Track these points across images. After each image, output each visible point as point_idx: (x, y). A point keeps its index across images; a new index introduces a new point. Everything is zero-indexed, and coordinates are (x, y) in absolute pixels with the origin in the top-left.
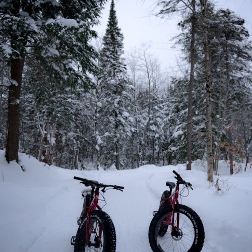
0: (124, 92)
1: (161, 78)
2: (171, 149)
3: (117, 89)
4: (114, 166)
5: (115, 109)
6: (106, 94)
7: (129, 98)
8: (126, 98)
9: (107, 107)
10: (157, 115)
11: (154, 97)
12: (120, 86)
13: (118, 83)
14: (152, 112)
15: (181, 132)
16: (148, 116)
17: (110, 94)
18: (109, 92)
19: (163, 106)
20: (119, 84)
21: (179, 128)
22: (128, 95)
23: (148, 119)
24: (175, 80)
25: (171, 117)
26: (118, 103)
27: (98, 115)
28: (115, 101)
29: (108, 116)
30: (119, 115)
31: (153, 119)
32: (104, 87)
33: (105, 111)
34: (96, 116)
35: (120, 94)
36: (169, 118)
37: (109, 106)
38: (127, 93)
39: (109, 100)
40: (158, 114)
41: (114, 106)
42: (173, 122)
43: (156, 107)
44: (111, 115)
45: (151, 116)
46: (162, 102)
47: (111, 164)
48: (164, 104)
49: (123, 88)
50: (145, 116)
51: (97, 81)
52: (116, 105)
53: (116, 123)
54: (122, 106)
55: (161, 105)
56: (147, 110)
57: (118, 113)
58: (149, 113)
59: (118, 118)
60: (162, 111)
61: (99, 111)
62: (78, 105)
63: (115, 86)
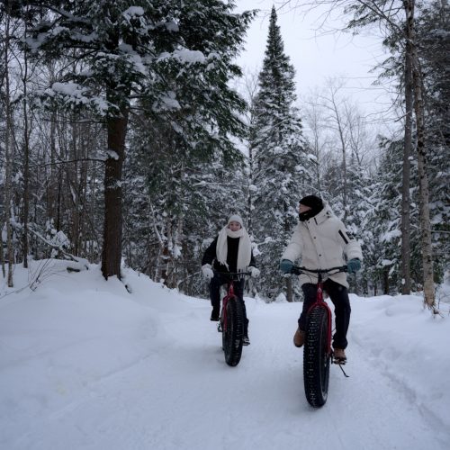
0: (299, 168)
1: (367, 140)
2: (381, 265)
3: (285, 163)
4: (282, 296)
5: (283, 196)
6: (268, 171)
7: (307, 178)
8: (303, 177)
9: (269, 195)
10: (359, 206)
11: (352, 175)
12: (291, 157)
13: (287, 151)
14: (350, 201)
15: (397, 232)
16: (344, 209)
17: (274, 171)
18: (272, 167)
19: (372, 190)
20: (290, 153)
21: (394, 226)
22: (306, 171)
23: (343, 213)
24: (385, 141)
25: (380, 207)
26: (289, 186)
27: (253, 207)
28: (283, 184)
29: (272, 209)
30: (291, 208)
31: (352, 214)
32: (263, 159)
33: (266, 200)
34: (249, 210)
35: (292, 170)
36: (377, 208)
37: (273, 192)
38: (303, 168)
39: (273, 181)
40: (361, 204)
41: (282, 192)
42: (384, 215)
43: (358, 192)
44: (277, 207)
45: (348, 207)
46: (370, 183)
47: (278, 293)
48: (373, 186)
49: (296, 161)
50: (337, 209)
51: (250, 149)
52: (285, 189)
53: (285, 221)
54: (296, 191)
55: (367, 189)
56: (342, 198)
57: (288, 203)
58: (345, 203)
59: (289, 212)
60: (369, 199)
61: (256, 202)
62: (220, 191)
63: (282, 158)
